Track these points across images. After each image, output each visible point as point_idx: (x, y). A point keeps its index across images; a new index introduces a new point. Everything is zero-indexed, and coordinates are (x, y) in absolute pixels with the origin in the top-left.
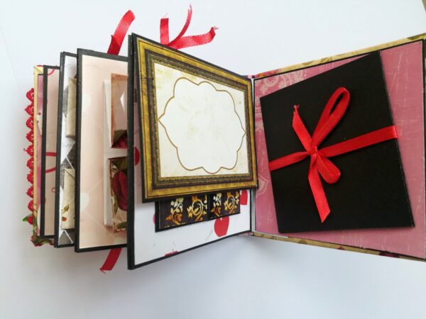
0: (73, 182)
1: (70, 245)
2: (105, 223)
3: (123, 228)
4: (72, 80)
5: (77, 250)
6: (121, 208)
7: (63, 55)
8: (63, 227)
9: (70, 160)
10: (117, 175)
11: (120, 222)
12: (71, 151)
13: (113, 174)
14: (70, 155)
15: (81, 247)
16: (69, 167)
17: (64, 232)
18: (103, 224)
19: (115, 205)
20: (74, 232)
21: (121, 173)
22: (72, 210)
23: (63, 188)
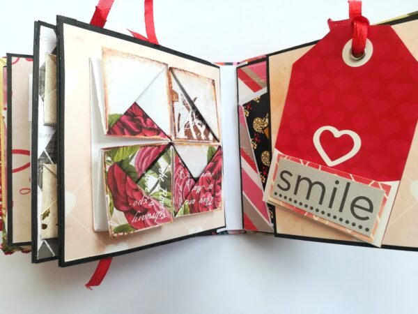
0: (55, 180)
1: (52, 259)
2: (95, 229)
3: (121, 232)
4: (50, 55)
5: (62, 264)
6: (118, 209)
7: (38, 24)
8: (44, 237)
9: (49, 154)
10: (112, 168)
11: (117, 225)
12: (50, 142)
13: (108, 167)
14: (49, 147)
15: (67, 260)
16: (48, 163)
17: (44, 243)
18: (93, 229)
19: (111, 204)
20: (58, 241)
21: (116, 166)
22: (53, 215)
23: (41, 187)
